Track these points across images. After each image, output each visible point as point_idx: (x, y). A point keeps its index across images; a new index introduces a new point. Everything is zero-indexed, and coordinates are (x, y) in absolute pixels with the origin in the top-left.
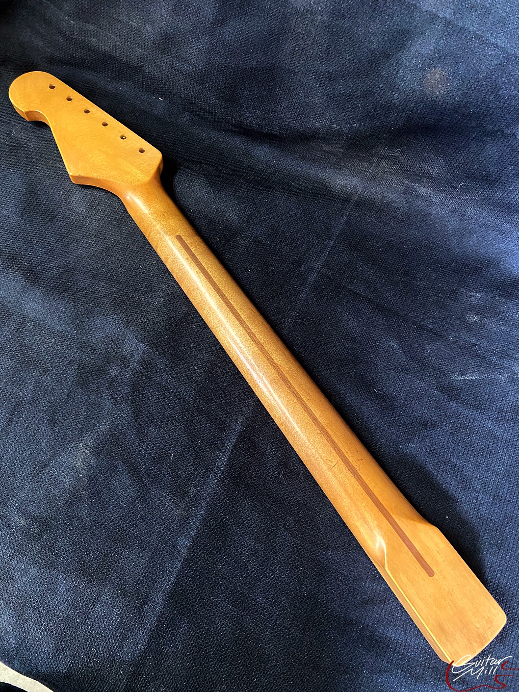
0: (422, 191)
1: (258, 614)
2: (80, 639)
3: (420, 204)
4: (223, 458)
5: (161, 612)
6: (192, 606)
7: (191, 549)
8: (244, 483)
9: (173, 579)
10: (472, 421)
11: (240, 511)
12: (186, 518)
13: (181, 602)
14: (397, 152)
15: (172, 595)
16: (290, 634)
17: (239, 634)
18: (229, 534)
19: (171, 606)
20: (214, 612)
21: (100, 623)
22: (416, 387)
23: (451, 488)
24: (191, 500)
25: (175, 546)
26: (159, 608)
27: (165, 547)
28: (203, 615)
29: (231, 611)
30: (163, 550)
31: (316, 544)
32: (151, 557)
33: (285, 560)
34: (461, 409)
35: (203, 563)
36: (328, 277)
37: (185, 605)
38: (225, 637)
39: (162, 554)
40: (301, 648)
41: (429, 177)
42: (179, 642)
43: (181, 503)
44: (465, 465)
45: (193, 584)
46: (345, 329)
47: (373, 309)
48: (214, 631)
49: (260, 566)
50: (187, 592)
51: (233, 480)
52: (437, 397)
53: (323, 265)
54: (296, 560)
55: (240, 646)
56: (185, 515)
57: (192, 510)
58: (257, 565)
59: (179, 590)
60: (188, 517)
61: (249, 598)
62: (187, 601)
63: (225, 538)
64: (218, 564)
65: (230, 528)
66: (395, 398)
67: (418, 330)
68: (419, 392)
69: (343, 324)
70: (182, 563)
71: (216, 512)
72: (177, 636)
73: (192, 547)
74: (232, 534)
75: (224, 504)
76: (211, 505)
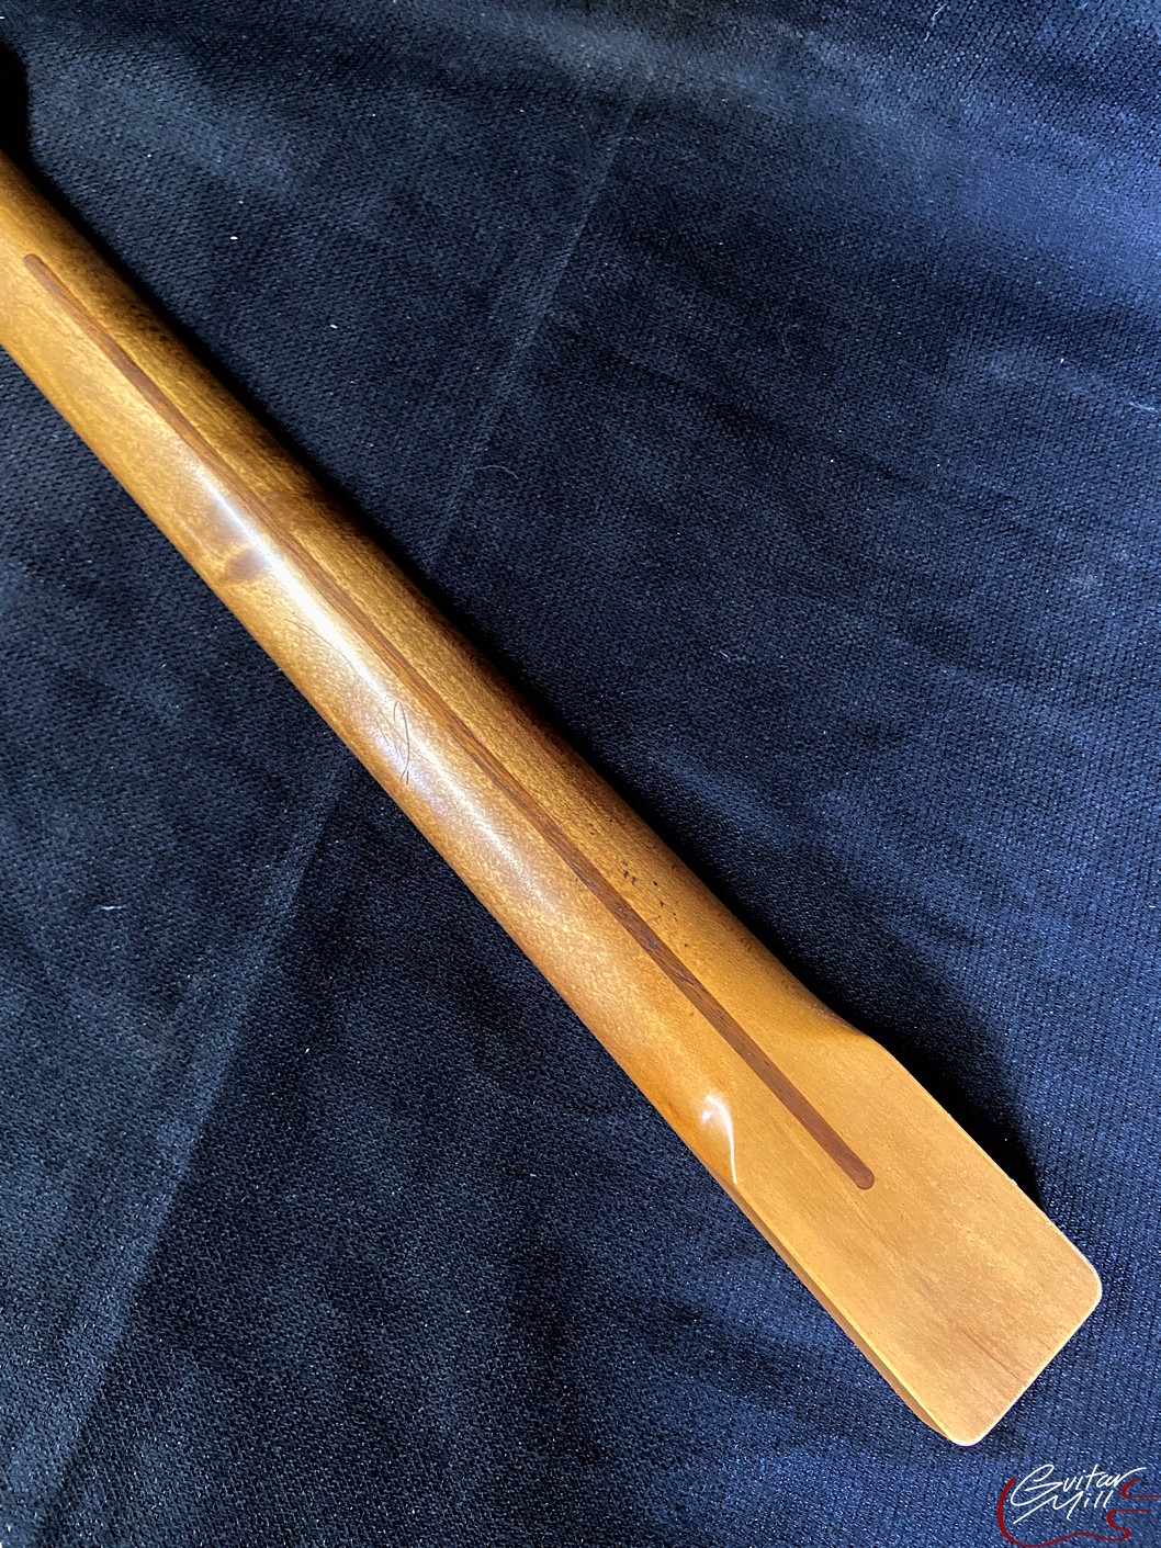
0: (830, 53)
1: (410, 1322)
4: (283, 888)
5: (118, 1344)
6: (211, 1319)
7: (203, 1156)
8: (354, 947)
9: (149, 1246)
10: (1004, 713)
11: (343, 1031)
13: (179, 1311)
15: (148, 1292)
16: (510, 1369)
17: (358, 1385)
18: (316, 1099)
19: (146, 1324)
20: (279, 1328)
22: (842, 632)
23: (954, 907)
25: (150, 1148)
26: (112, 1334)
27: (121, 1154)
29: (329, 1321)
30: (116, 1165)
31: (573, 1103)
32: (79, 1187)
33: (484, 1156)
34: (971, 682)
35: (240, 1189)
36: (571, 334)
37: (189, 1316)
38: (316, 1398)
39: (112, 1176)
40: (545, 1403)
42: (178, 1426)
43: (163, 1022)
44: (990, 837)
45: (212, 1252)
46: (629, 483)
47: (706, 420)
48: (283, 1385)
49: (412, 1183)
50: (194, 1278)
51: (320, 944)
52: (903, 655)
53: (554, 300)
54: (515, 1153)
55: (361, 1420)
56: (178, 1058)
57: (198, 1042)
58: (402, 1179)
59: (169, 1275)
60: (189, 1062)
61: (384, 1276)
62: (196, 1304)
63: (304, 1113)
64: (285, 1189)
65: (316, 1082)
66: (781, 668)
67: (841, 468)
68: (852, 645)
69: (623, 468)
70: (174, 1198)
71: (271, 1039)
72: (170, 1410)
73: (204, 1145)
74: (322, 1097)
75: (294, 1014)
76: (255, 1020)
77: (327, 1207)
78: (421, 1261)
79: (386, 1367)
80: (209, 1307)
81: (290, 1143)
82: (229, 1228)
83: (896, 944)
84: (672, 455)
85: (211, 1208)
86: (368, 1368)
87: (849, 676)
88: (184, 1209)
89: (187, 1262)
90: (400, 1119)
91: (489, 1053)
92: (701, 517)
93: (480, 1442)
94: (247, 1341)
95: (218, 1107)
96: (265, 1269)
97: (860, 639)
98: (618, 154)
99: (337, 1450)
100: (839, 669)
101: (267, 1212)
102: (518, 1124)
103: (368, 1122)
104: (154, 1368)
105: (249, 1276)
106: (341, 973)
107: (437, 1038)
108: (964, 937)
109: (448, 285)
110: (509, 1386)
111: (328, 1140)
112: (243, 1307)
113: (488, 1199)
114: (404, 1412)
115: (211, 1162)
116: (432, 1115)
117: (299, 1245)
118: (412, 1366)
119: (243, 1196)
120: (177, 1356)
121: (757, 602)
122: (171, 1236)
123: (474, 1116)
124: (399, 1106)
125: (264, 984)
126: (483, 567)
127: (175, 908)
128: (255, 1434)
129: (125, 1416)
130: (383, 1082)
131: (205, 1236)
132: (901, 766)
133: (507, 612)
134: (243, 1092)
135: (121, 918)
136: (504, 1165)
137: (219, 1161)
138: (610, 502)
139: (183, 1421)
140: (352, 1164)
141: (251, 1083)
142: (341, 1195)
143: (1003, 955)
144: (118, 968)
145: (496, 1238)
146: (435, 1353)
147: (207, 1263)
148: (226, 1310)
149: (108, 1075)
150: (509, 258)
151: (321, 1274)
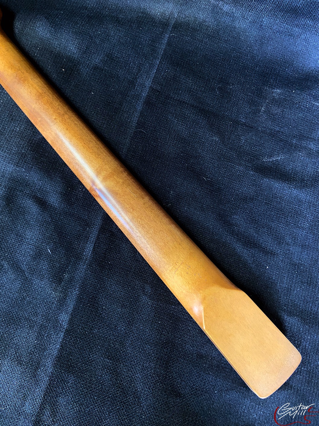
1: (129, 362)
4: (88, 250)
6: (76, 365)
7: (71, 322)
9: (58, 346)
12: (64, 298)
16: (156, 373)
19: (59, 367)
20: (94, 366)
24: (66, 284)
25: (57, 321)
27: (49, 323)
28: (86, 370)
29: (107, 363)
30: (48, 326)
32: (39, 332)
37: (70, 364)
38: (105, 384)
39: (47, 329)
40: (165, 382)
43: (58, 287)
46: (176, 132)
47: (196, 113)
48: (96, 380)
49: (127, 326)
50: (71, 354)
51: (99, 264)
52: (253, 176)
53: (152, 81)
54: (155, 316)
55: (117, 389)
56: (63, 296)
57: (68, 292)
58: (124, 325)
59: (64, 354)
60: (66, 297)
61: (121, 351)
63: (97, 309)
64: (93, 329)
65: (100, 301)
66: (220, 182)
68: (239, 174)
69: (174, 128)
70: (64, 334)
71: (88, 290)
72: (67, 389)
74: (102, 304)
75: (93, 283)
76: (83, 285)
77: (105, 333)
78: (131, 346)
79: (123, 374)
80: (75, 361)
81: (94, 317)
82: (79, 340)
84: (187, 124)
85: (74, 335)
86: (118, 375)
87: (238, 183)
88: (67, 336)
89: (69, 350)
90: (123, 309)
92: (196, 141)
93: (149, 393)
96: (89, 351)
97: (241, 173)
99: (111, 397)
100: (236, 181)
101: (89, 335)
102: (155, 309)
103: (115, 311)
104: (61, 378)
105: (85, 353)
106: (106, 271)
107: (132, 287)
109: (123, 80)
110: (156, 378)
111: (104, 316)
112: (84, 361)
113: (148, 329)
114: (129, 386)
115: (73, 323)
116: (132, 308)
117: (98, 344)
118: (130, 374)
119: (82, 332)
120: (67, 375)
121: (213, 164)
122: (64, 344)
123: (143, 307)
124: (123, 306)
125: (85, 276)
126: (137, 158)
127: (59, 256)
128: (89, 394)
129: (55, 391)
130: (118, 300)
131: (73, 343)
132: (253, 207)
133: (145, 170)
134: (81, 304)
135: (45, 260)
136: (152, 320)
137: (76, 323)
138: (171, 138)
139: (70, 392)
140: (111, 322)
141: (83, 302)
142: (108, 330)
144: (45, 273)
145: (150, 339)
146: (136, 370)
148: (80, 362)
149: (44, 302)
150: (139, 70)
151: (104, 351)
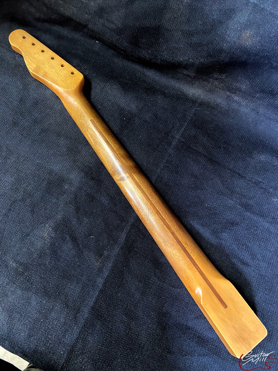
0: (236, 98)
2: (42, 330)
3: (235, 106)
5: (87, 317)
8: (134, 250)
10: (258, 223)
11: (131, 265)
13: (98, 313)
14: (224, 76)
17: (128, 332)
18: (125, 277)
21: (53, 322)
23: (245, 258)
26: (86, 315)
31: (171, 285)
33: (154, 293)
34: (252, 216)
35: (110, 292)
36: (183, 142)
41: (240, 91)
42: (96, 334)
44: (253, 246)
45: (104, 303)
62: (101, 312)
67: (231, 173)
73: (105, 283)
83: (234, 264)
91: (157, 274)
94: (109, 320)
95: (108, 276)
98: (195, 111)
108: (247, 264)
143: (254, 269)
147: (104, 305)
